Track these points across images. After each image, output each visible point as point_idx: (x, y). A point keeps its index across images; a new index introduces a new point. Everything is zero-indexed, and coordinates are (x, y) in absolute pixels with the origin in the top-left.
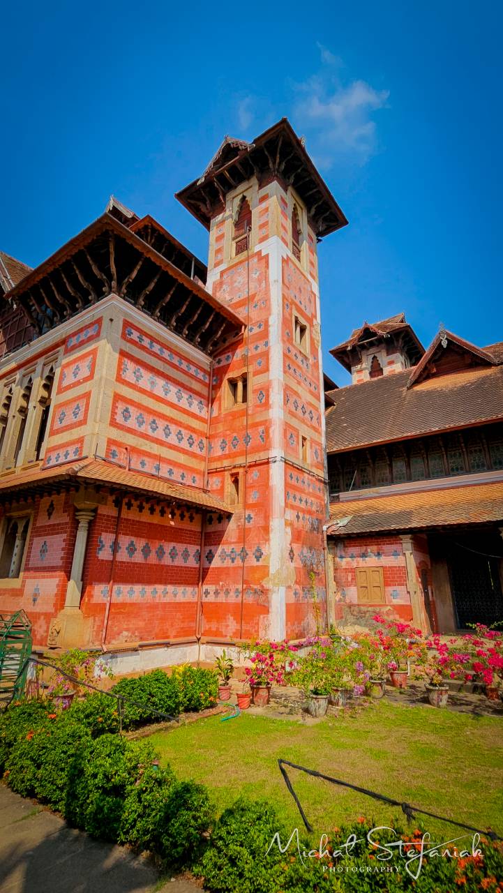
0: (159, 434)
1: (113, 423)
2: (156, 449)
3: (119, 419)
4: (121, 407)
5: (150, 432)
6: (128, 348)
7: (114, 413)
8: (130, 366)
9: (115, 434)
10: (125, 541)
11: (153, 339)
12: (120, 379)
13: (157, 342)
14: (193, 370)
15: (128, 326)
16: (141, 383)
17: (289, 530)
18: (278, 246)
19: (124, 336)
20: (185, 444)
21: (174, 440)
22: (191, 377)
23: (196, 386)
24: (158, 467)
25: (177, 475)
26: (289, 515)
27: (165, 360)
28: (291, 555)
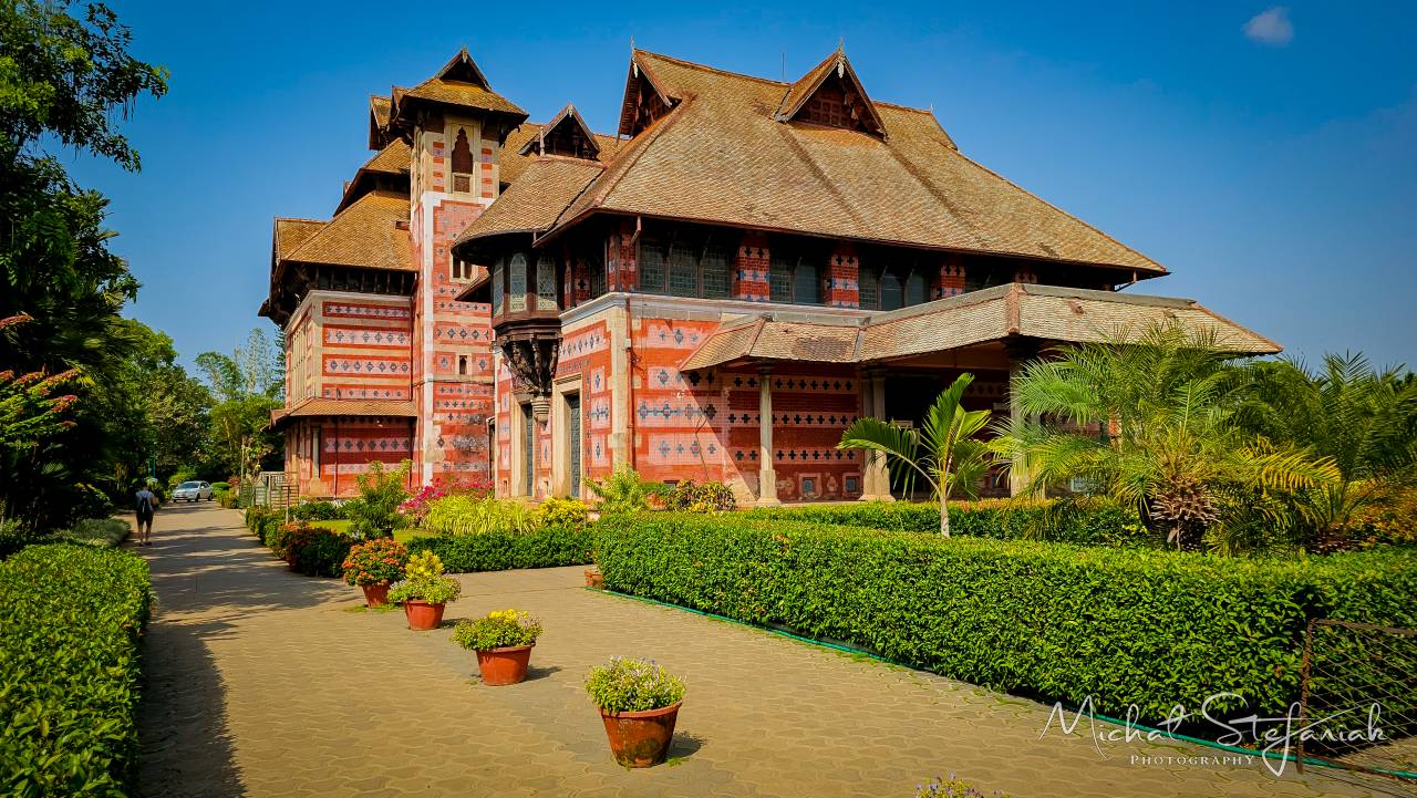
0: (364, 370)
1: (325, 374)
2: (361, 381)
3: (329, 369)
4: (329, 362)
5: (355, 371)
6: (329, 320)
7: (324, 367)
8: (332, 332)
9: (327, 380)
10: (343, 441)
11: (348, 306)
12: (325, 344)
13: (354, 306)
14: (391, 313)
15: (326, 305)
16: (343, 341)
17: (438, 427)
18: (427, 199)
19: (325, 314)
20: (388, 371)
21: (376, 370)
22: (390, 318)
23: (395, 324)
24: (364, 393)
25: (382, 394)
26: (438, 417)
27: (362, 317)
28: (441, 442)
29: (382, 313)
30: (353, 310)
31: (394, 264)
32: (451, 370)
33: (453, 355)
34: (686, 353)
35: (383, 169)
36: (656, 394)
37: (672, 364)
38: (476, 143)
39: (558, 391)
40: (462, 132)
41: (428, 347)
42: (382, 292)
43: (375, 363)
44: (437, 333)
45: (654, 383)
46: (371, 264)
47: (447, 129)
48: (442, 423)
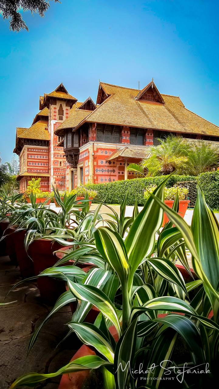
0: (37, 165)
1: (28, 166)
2: (36, 168)
3: (29, 165)
4: (29, 163)
5: (35, 165)
6: (29, 153)
8: (30, 155)
9: (28, 167)
11: (33, 149)
12: (28, 158)
13: (35, 149)
14: (43, 151)
15: (28, 149)
16: (32, 158)
17: (54, 179)
18: (52, 122)
19: (28, 151)
20: (43, 165)
21: (40, 165)
22: (44, 152)
23: (44, 154)
24: (37, 171)
25: (41, 171)
26: (54, 177)
27: (37, 152)
28: (55, 183)
29: (41, 151)
30: (34, 150)
31: (44, 139)
32: (58, 165)
33: (58, 161)
34: (108, 157)
35: (42, 115)
36: (100, 166)
37: (104, 159)
38: (65, 108)
39: (79, 166)
40: (61, 105)
41: (52, 159)
42: (41, 146)
43: (39, 163)
44: (54, 156)
45: (100, 164)
46: (39, 138)
47: (57, 104)
48: (55, 178)
